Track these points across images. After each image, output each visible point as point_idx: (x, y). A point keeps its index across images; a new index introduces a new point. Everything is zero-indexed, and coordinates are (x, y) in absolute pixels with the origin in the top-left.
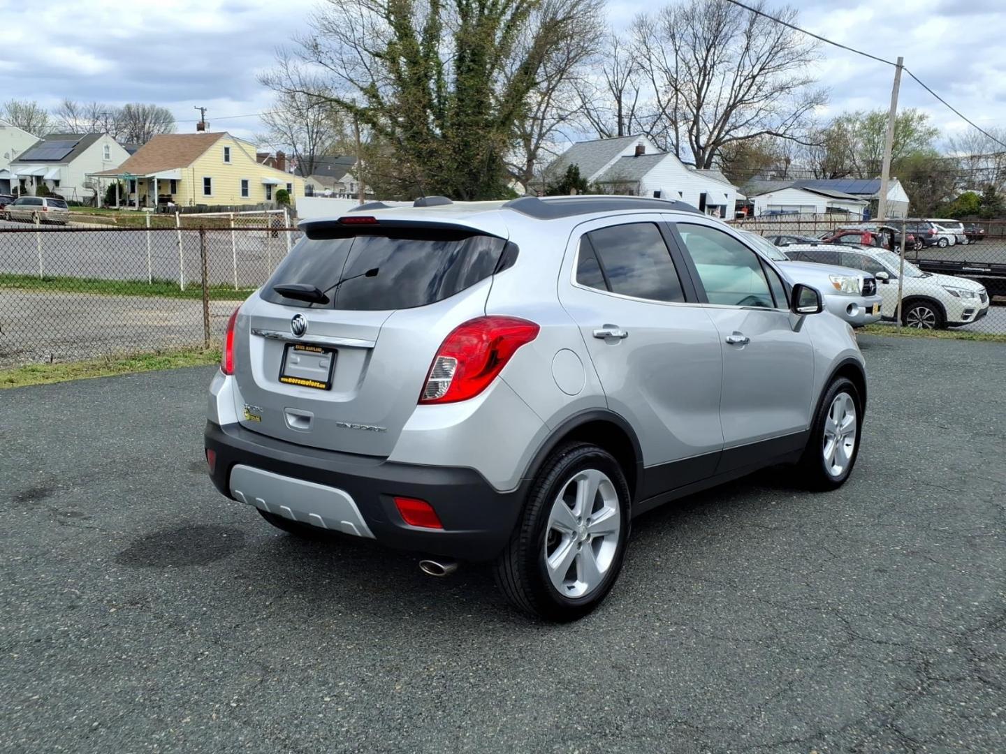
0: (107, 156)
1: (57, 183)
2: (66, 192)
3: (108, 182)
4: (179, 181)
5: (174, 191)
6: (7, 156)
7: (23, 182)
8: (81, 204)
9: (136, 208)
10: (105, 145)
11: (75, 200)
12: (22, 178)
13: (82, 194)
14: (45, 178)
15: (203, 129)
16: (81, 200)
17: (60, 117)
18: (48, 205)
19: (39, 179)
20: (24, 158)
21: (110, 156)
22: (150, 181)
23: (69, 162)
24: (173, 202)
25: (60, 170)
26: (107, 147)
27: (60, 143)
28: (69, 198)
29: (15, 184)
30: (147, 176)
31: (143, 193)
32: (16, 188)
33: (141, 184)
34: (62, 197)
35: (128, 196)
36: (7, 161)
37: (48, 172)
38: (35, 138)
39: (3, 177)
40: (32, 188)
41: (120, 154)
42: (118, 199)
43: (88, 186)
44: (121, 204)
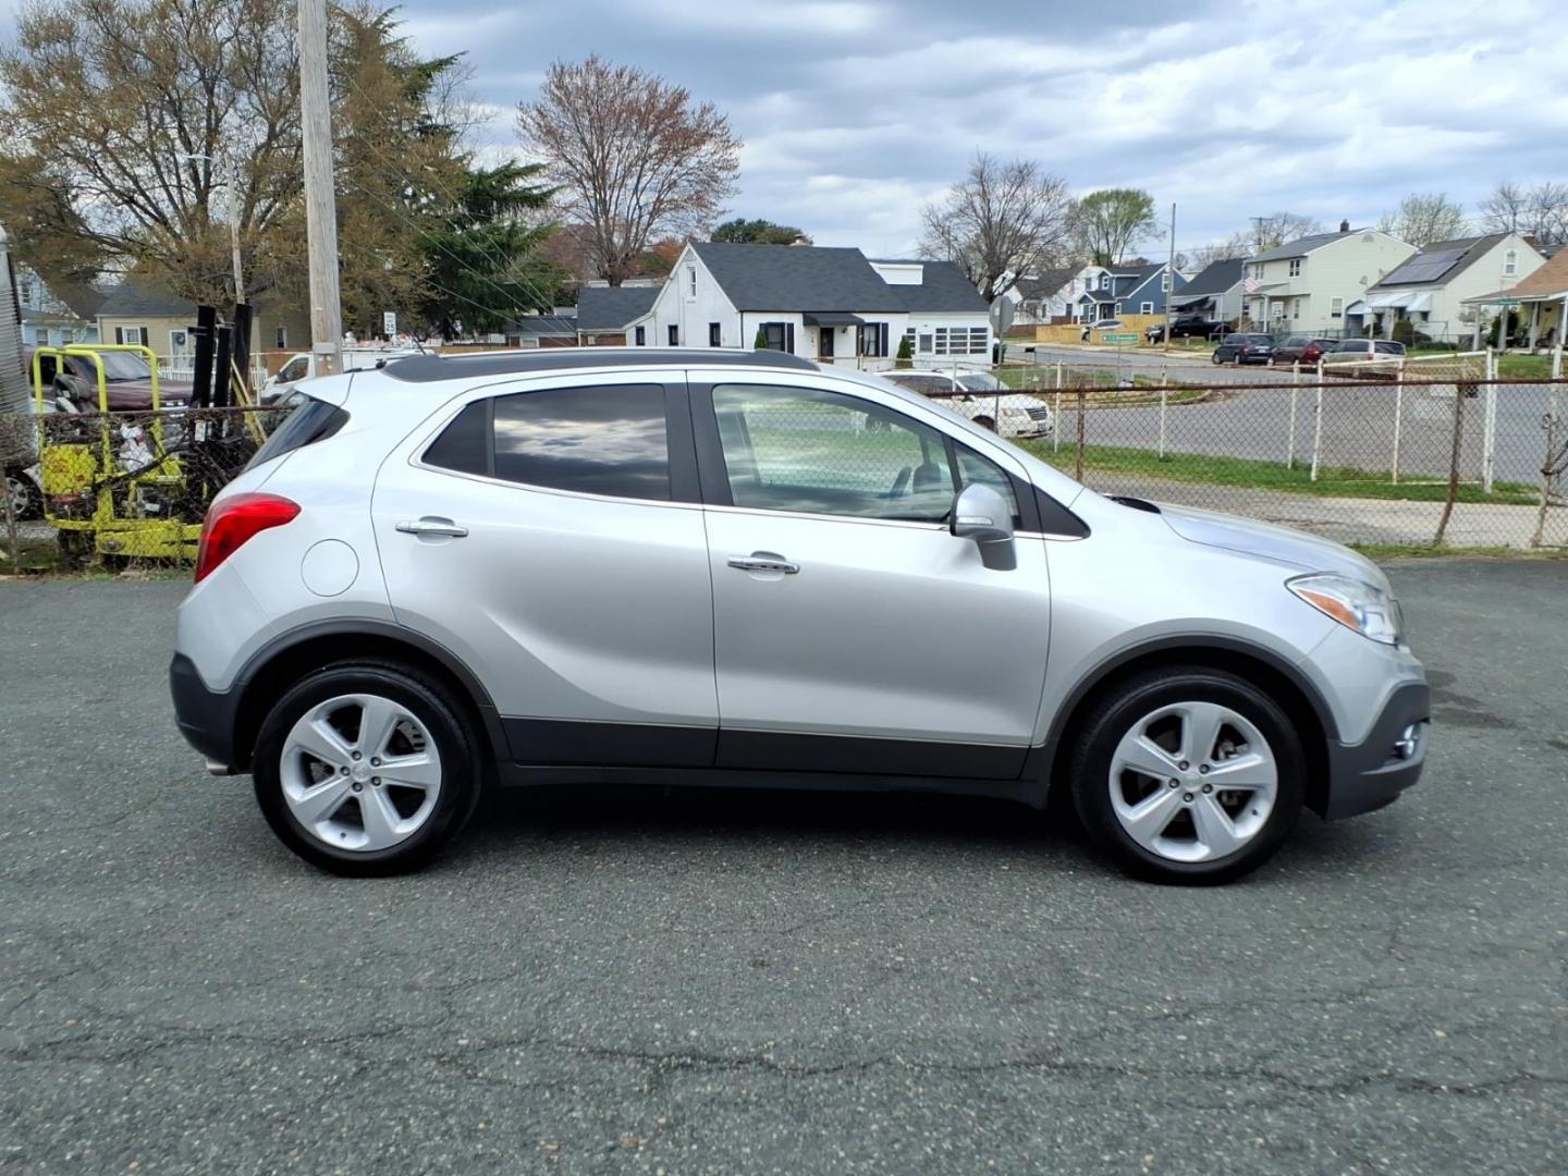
0: (1510, 268)
1: (1425, 315)
2: (1433, 330)
3: (1494, 311)
6: (1363, 281)
7: (1379, 316)
8: (1454, 347)
9: (1528, 351)
10: (1508, 251)
11: (1445, 341)
12: (1377, 311)
13: (1457, 330)
14: (1409, 309)
16: (1455, 340)
18: (1377, 351)
19: (1401, 311)
20: (1388, 281)
21: (1516, 268)
22: (1559, 305)
23: (1445, 283)
25: (1431, 297)
26: (1512, 255)
27: (1442, 255)
28: (1436, 339)
29: (1369, 321)
30: (1552, 298)
31: (1549, 325)
32: (1368, 327)
33: (1548, 310)
34: (1428, 338)
35: (1525, 331)
36: (1364, 288)
37: (1415, 301)
38: (1413, 249)
39: (1355, 311)
40: (1389, 325)
41: (1530, 262)
42: (1503, 337)
43: (1467, 319)
44: (1510, 344)
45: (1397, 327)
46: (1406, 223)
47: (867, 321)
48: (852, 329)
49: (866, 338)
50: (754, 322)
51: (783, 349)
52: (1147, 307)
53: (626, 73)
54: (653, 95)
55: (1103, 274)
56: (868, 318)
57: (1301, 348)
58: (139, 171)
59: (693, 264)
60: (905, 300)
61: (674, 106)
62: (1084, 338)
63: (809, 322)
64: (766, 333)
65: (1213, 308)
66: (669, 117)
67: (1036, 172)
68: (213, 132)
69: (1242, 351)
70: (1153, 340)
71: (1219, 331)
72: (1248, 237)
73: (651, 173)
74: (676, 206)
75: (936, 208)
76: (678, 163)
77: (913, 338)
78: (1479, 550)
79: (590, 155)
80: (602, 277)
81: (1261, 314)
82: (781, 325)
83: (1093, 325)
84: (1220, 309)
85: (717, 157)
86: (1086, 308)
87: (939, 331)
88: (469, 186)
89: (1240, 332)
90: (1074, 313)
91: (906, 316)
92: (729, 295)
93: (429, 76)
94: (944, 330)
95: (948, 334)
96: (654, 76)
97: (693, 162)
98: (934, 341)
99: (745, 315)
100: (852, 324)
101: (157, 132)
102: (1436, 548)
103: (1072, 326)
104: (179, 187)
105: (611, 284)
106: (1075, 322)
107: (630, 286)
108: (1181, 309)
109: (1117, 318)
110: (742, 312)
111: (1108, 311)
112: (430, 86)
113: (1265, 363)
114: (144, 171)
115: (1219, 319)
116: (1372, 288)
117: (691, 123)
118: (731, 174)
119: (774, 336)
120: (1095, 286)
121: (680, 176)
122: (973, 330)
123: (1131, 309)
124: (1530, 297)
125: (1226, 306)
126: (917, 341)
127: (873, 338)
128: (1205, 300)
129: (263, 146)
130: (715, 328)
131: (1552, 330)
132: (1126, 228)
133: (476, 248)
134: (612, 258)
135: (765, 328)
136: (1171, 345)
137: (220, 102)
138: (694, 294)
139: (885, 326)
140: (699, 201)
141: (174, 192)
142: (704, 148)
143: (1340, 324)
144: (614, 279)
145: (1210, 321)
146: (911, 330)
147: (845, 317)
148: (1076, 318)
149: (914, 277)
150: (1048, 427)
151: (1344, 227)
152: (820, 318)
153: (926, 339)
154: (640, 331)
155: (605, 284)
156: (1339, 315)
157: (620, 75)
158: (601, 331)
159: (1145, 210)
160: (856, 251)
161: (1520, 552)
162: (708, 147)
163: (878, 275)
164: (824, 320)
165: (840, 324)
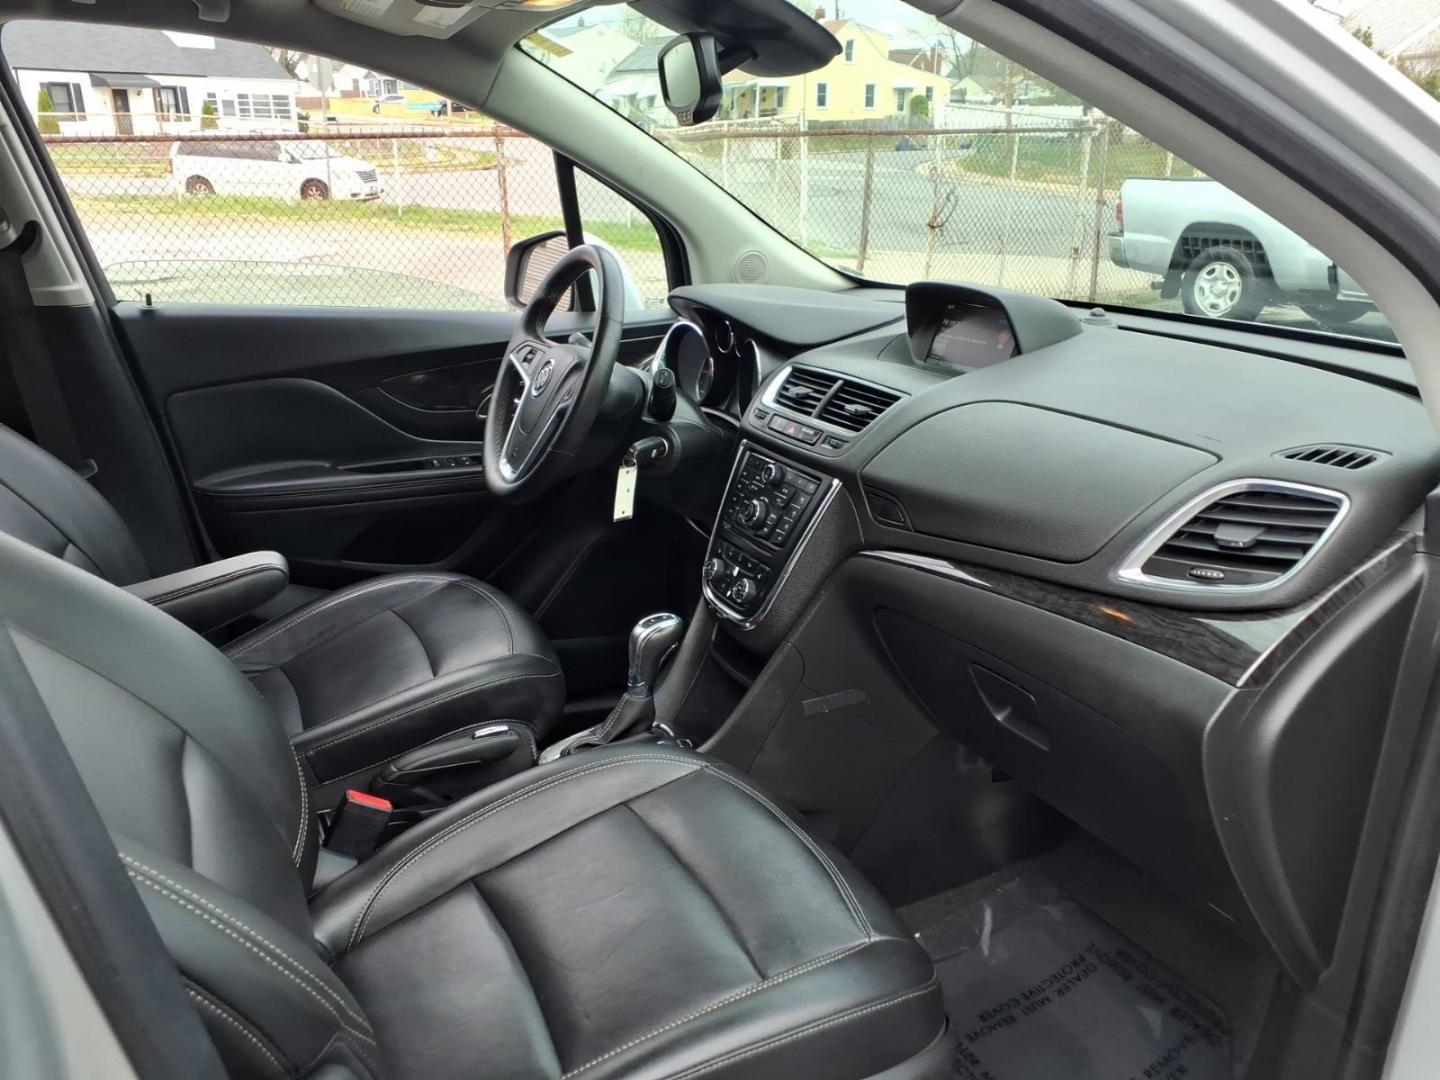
5: (781, 101)
20: (620, 68)
22: (753, 89)
30: (748, 84)
31: (745, 109)
33: (744, 95)
38: (635, 43)
47: (163, 84)
48: (148, 92)
49: (164, 102)
50: (33, 81)
51: (72, 110)
56: (164, 81)
62: (374, 111)
63: (99, 82)
64: (50, 94)
70: (436, 114)
77: (215, 103)
82: (66, 86)
83: (380, 99)
86: (371, 83)
87: (241, 96)
90: (361, 88)
91: (205, 80)
94: (246, 96)
95: (251, 100)
98: (237, 107)
99: (21, 73)
100: (147, 86)
103: (361, 99)
106: (364, 96)
109: (400, 93)
110: (17, 70)
111: (390, 86)
116: (613, 73)
119: (60, 94)
122: (275, 97)
126: (220, 106)
127: (172, 101)
135: (48, 88)
136: (453, 118)
139: (184, 90)
146: (211, 95)
147: (138, 79)
148: (363, 92)
149: (205, 41)
150: (379, 190)
152: (110, 79)
153: (228, 104)
163: (167, 38)
164: (118, 82)
165: (135, 85)
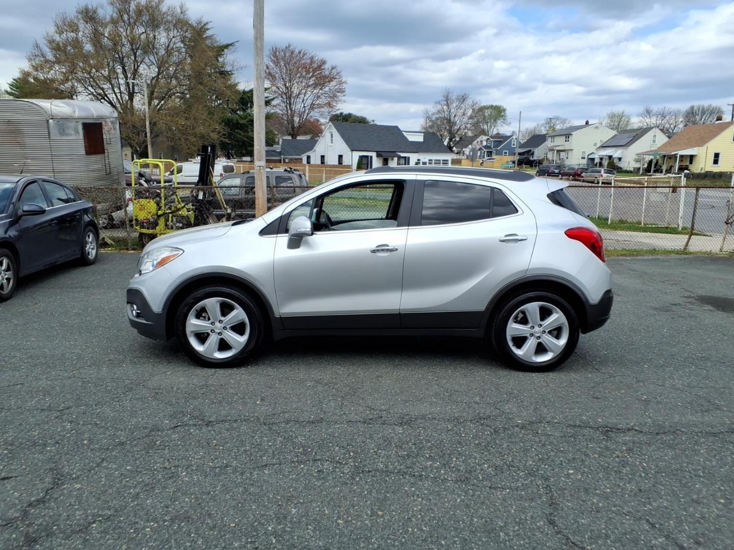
0: (654, 141)
1: (620, 159)
2: (624, 165)
3: (648, 158)
4: (696, 156)
5: (691, 162)
6: (595, 145)
7: (601, 159)
8: (631, 172)
9: (662, 175)
10: (654, 134)
11: (628, 169)
12: (601, 157)
13: (633, 165)
14: (614, 156)
15: (721, 120)
16: (632, 169)
17: (641, 118)
18: (604, 173)
19: (610, 157)
20: (604, 145)
21: (656, 142)
22: (675, 156)
23: (628, 146)
24: (689, 170)
25: (622, 152)
26: (655, 136)
27: (627, 135)
28: (625, 169)
29: (597, 161)
30: (673, 153)
31: (671, 164)
32: (597, 163)
33: (670, 158)
34: (621, 168)
35: (661, 166)
36: (595, 147)
37: (616, 153)
38: (614, 133)
39: (591, 157)
40: (605, 163)
41: (662, 139)
42: (653, 169)
43: (637, 161)
44: (655, 171)
45: (609, 163)
46: (609, 121)
48: (396, 159)
49: (401, 162)
50: (357, 155)
51: (368, 166)
52: (506, 153)
53: (302, 53)
54: (312, 62)
55: (488, 139)
56: (403, 155)
57: (573, 171)
58: (105, 87)
59: (332, 131)
60: (417, 148)
61: (320, 66)
62: (481, 165)
63: (378, 155)
64: (362, 159)
65: (533, 154)
66: (319, 70)
67: (469, 97)
68: (136, 71)
69: (548, 171)
71: (536, 163)
72: (542, 125)
73: (310, 93)
74: (320, 106)
75: (429, 110)
76: (321, 89)
77: (419, 163)
78: (701, 252)
79: (285, 85)
80: (289, 135)
81: (553, 157)
82: (367, 157)
83: (484, 160)
84: (536, 154)
85: (337, 87)
86: (481, 153)
87: (430, 160)
88: (239, 97)
89: (545, 163)
91: (417, 154)
92: (347, 144)
93: (223, 50)
94: (432, 160)
95: (433, 162)
96: (313, 54)
97: (327, 89)
98: (428, 164)
99: (354, 152)
100: (395, 157)
101: (113, 71)
102: (685, 251)
104: (121, 93)
105: (292, 137)
107: (301, 138)
108: (520, 154)
109: (493, 157)
110: (352, 151)
111: (490, 154)
112: (223, 55)
113: (558, 176)
114: (106, 86)
115: (535, 158)
116: (599, 147)
117: (327, 73)
118: (342, 94)
119: (364, 161)
120: (485, 143)
121: (322, 94)
122: (443, 160)
123: (499, 153)
124: (664, 153)
125: (539, 153)
127: (404, 162)
128: (530, 151)
129: (155, 77)
130: (340, 157)
131: (672, 166)
132: (495, 120)
133: (242, 122)
134: (293, 127)
135: (361, 157)
136: (518, 168)
137: (139, 59)
138: (332, 142)
139: (409, 158)
140: (329, 105)
141: (118, 95)
142: (332, 83)
143: (585, 161)
144: (294, 136)
145: (531, 159)
146: (419, 160)
147: (393, 154)
149: (420, 138)
151: (587, 123)
152: (383, 154)
153: (424, 163)
154: (309, 157)
155: (290, 138)
156: (584, 158)
157: (300, 53)
158: (291, 157)
159: (503, 114)
160: (397, 127)
161: (717, 254)
162: (333, 83)
163: (406, 137)
164: (385, 155)
165: (391, 156)
